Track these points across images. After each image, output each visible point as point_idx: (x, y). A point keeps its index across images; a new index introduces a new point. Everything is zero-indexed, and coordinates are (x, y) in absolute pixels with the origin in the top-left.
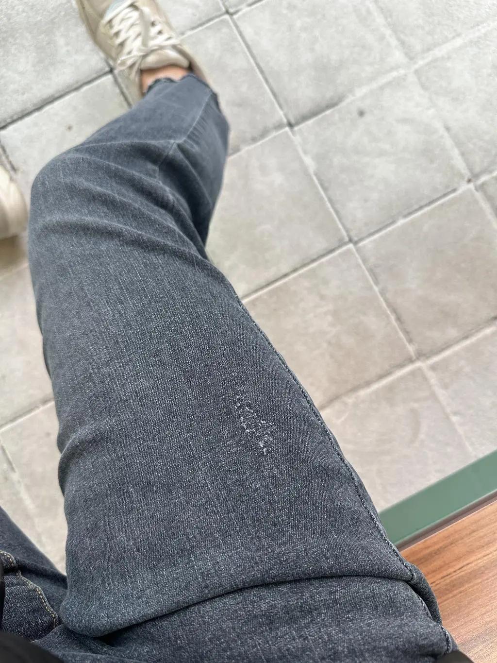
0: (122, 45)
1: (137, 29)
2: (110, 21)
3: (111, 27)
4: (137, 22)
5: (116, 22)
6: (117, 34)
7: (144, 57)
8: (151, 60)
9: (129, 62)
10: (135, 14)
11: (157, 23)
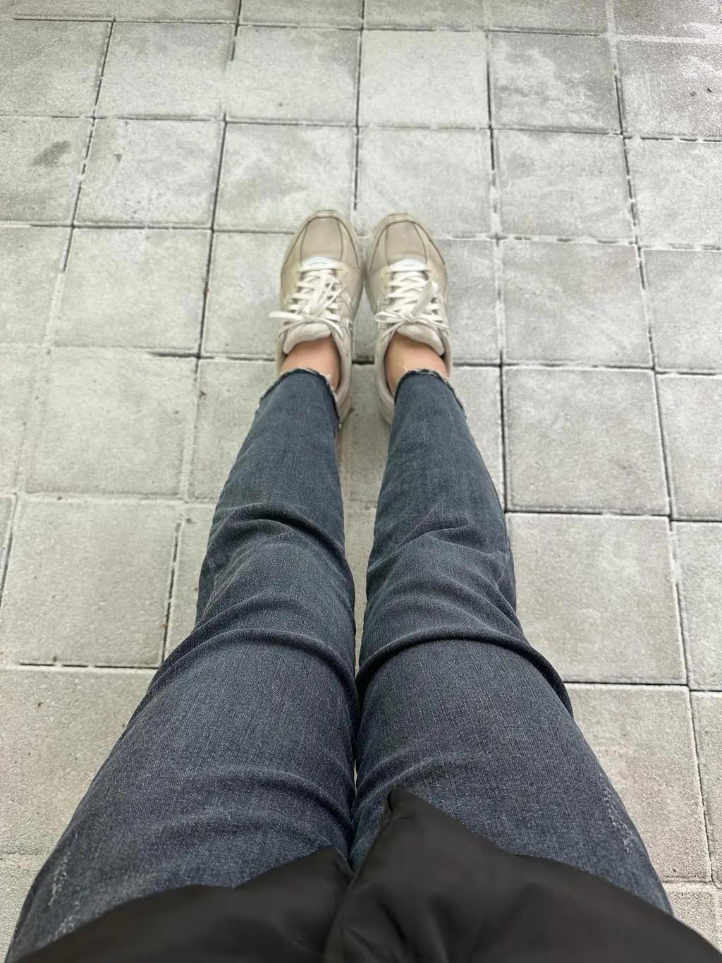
0: (392, 300)
1: (415, 296)
2: (394, 273)
3: (392, 278)
4: (420, 290)
5: (399, 277)
6: (394, 288)
7: (408, 323)
8: (412, 330)
9: (389, 321)
10: (423, 282)
11: (437, 301)
